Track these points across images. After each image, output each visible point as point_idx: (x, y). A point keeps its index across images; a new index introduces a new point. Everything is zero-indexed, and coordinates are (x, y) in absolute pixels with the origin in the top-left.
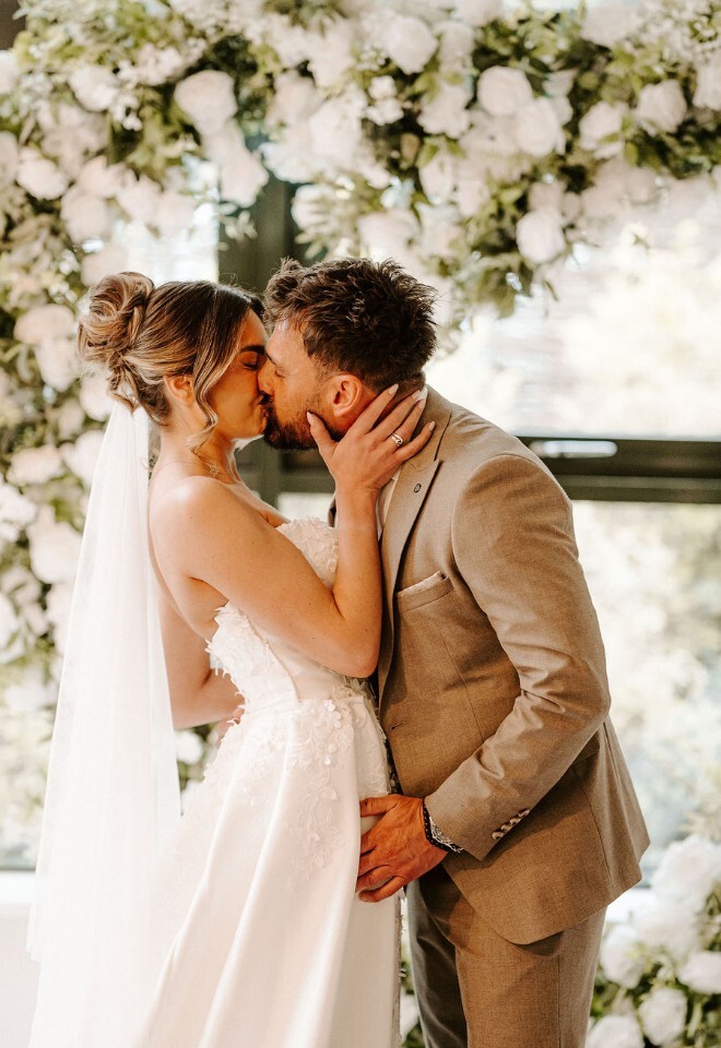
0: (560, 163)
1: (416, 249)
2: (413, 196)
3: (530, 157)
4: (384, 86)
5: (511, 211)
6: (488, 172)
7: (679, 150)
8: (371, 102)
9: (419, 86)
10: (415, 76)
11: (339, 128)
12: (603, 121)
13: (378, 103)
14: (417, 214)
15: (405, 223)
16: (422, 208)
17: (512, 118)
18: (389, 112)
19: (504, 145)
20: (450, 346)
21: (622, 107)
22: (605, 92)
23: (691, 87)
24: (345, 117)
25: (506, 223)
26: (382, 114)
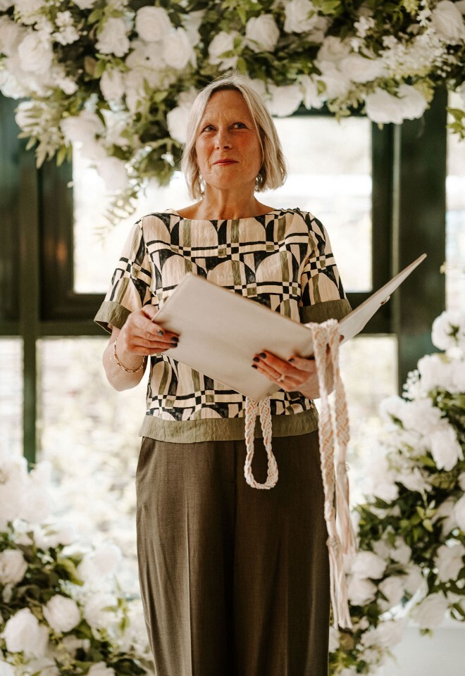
0: (197, 77)
1: (101, 140)
2: (97, 104)
3: (174, 70)
4: (65, 17)
5: (162, 107)
6: (145, 81)
7: (276, 63)
8: (57, 29)
9: (92, 19)
10: (89, 11)
11: (36, 48)
12: (222, 43)
13: (61, 29)
14: (101, 117)
15: (92, 121)
16: (105, 112)
17: (160, 43)
18: (69, 36)
19: (155, 63)
20: (131, 210)
21: (235, 34)
22: (223, 24)
23: (282, 19)
24: (40, 42)
25: (160, 117)
26: (64, 38)
